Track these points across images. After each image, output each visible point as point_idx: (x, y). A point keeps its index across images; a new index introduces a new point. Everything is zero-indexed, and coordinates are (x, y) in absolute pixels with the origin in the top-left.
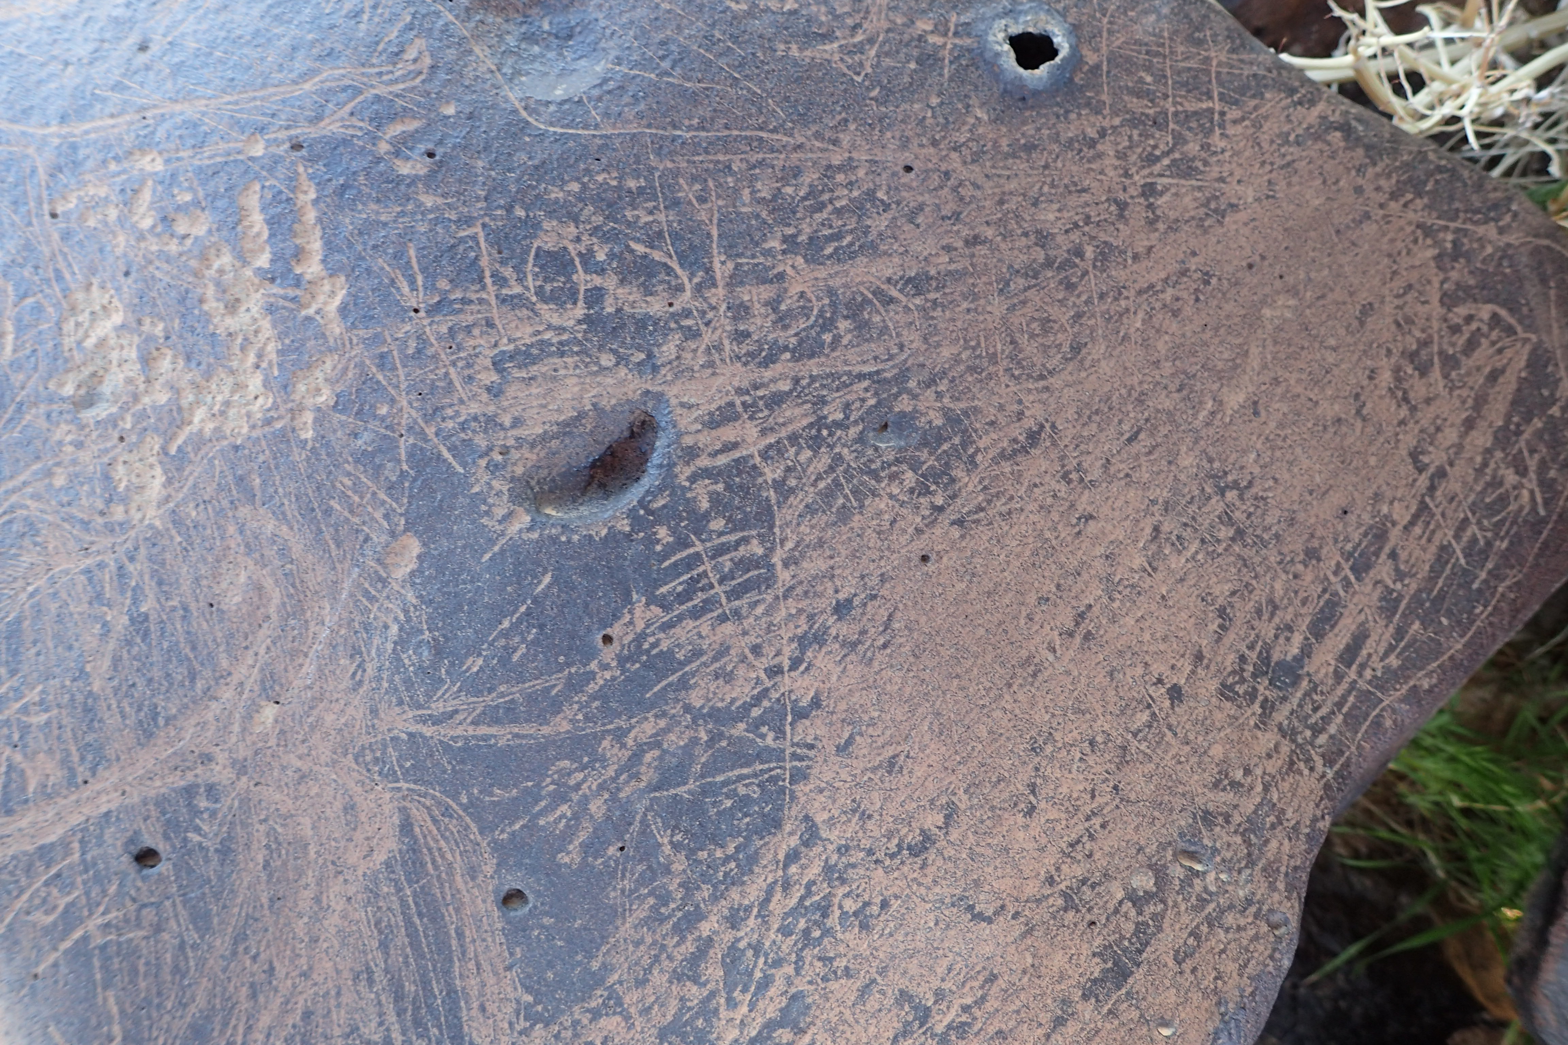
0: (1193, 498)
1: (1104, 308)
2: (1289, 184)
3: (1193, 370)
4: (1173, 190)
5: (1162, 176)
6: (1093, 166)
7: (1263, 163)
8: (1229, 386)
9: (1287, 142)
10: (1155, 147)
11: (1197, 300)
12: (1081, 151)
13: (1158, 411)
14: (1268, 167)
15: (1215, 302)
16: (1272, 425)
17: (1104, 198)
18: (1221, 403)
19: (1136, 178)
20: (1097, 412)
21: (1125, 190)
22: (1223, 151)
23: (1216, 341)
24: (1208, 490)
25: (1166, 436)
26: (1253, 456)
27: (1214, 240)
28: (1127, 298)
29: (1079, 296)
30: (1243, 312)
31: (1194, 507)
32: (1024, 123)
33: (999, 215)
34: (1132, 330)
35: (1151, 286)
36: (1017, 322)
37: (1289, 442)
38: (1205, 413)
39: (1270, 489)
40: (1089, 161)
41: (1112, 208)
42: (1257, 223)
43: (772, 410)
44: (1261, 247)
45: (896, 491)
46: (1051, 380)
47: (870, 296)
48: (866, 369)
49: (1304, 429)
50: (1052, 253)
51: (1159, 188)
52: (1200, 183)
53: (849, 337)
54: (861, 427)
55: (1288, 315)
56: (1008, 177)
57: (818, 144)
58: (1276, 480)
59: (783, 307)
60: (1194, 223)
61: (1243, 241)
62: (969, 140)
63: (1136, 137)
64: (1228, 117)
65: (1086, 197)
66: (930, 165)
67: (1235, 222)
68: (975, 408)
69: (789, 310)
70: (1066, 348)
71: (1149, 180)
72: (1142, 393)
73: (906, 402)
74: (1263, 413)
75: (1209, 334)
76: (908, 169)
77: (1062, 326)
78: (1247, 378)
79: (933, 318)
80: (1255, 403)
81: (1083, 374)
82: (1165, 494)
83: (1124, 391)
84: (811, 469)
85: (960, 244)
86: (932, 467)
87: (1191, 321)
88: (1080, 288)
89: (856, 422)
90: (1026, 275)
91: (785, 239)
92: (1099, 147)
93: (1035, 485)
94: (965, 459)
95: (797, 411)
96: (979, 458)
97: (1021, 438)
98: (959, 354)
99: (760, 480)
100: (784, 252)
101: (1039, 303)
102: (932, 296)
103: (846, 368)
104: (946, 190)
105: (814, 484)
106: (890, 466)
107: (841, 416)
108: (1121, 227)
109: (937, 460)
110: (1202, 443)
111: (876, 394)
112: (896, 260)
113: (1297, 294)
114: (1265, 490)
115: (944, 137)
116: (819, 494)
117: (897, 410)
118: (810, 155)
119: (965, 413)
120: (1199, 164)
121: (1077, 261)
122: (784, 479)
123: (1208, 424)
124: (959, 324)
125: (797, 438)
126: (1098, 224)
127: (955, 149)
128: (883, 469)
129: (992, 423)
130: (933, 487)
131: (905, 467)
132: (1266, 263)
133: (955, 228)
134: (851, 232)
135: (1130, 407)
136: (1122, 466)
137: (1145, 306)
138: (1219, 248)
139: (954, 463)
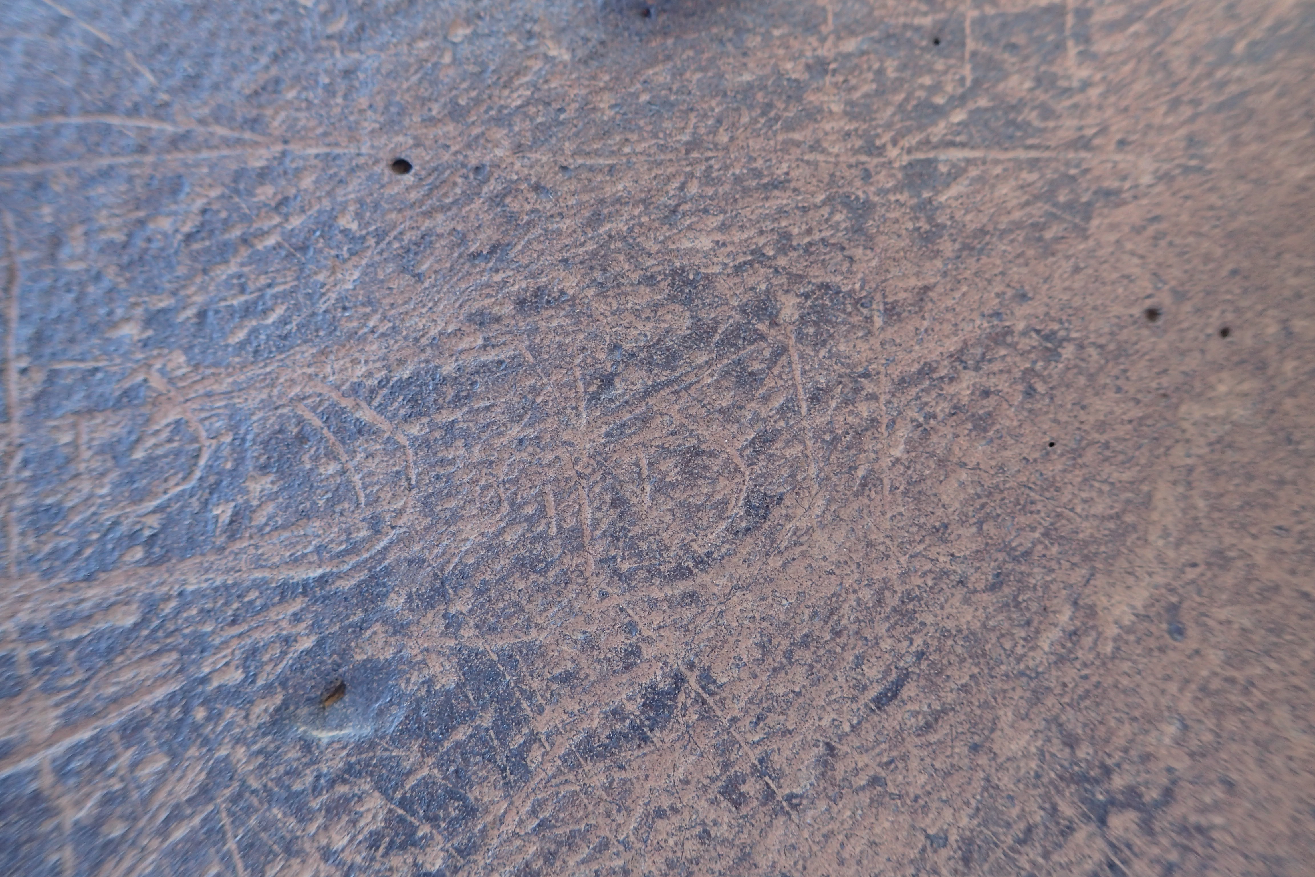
0: (1029, 830)
1: (820, 420)
2: (1236, 142)
3: (1024, 541)
4: (974, 172)
5: (952, 144)
6: (797, 136)
7: (1175, 104)
8: (1109, 573)
9: (1226, 58)
10: (936, 88)
11: (1030, 392)
12: (770, 106)
13: (945, 634)
14: (1186, 112)
15: (1071, 396)
16: (1215, 657)
17: (820, 198)
18: (1092, 612)
19: (893, 153)
20: (805, 642)
21: (867, 176)
22: (1086, 85)
23: (1077, 476)
24: (1067, 810)
25: (964, 688)
26: (1171, 730)
27: (1067, 266)
28: (873, 397)
29: (766, 399)
30: (1136, 413)
31: (1033, 853)
32: (652, 62)
33: (591, 246)
34: (886, 462)
35: (927, 370)
36: (628, 459)
37: (1258, 695)
38: (1055, 634)
39: (1217, 807)
40: (789, 127)
41: (838, 217)
42: (1163, 226)
43: (92, 672)
44: (1175, 274)
45: (340, 841)
46: (702, 578)
47: (318, 422)
48: (300, 574)
49: (1295, 664)
50: (707, 315)
51: (943, 169)
52: (1033, 154)
53: (270, 508)
54: (278, 699)
55: (1240, 412)
56: (611, 168)
57: (221, 131)
58: (1229, 785)
59: (139, 455)
60: (1020, 236)
61: (1132, 266)
62: (527, 103)
63: (891, 74)
64: (1098, 18)
65: (781, 199)
66: (446, 157)
67: (1113, 227)
68: (530, 646)
69: (150, 460)
70: (737, 510)
71: (921, 156)
72: (908, 597)
73: (380, 639)
74: (1193, 632)
75: (1054, 467)
76: (402, 166)
77: (727, 462)
78: (1149, 554)
79: (442, 462)
80: (1173, 609)
81: (775, 562)
82: (964, 821)
83: (866, 594)
84: (161, 796)
85: (508, 308)
86: (426, 782)
87: (1017, 438)
88: (770, 383)
89: (269, 689)
90: (649, 363)
91: (150, 320)
92: (811, 98)
93: (660, 814)
94: (501, 760)
95: (148, 670)
96: (536, 754)
97: (630, 707)
98: (500, 533)
99: (48, 826)
100: (145, 344)
101: (678, 419)
102: (445, 417)
103: (258, 574)
104: (477, 204)
105: (164, 831)
106: (332, 783)
107: (238, 676)
108: (858, 252)
109: (439, 765)
110: (1050, 701)
111: (316, 625)
112: (374, 348)
113: (1262, 367)
114: (1204, 810)
115: (477, 101)
116: (172, 852)
117: (360, 657)
118: (205, 154)
119: (509, 658)
120: (1033, 117)
121: (762, 327)
122: (98, 822)
123: (1061, 660)
124: (502, 472)
125: (137, 729)
126: (808, 248)
127: (498, 121)
128: (316, 790)
129: (567, 678)
130: (424, 830)
131: (366, 785)
132: (1187, 307)
133: (498, 278)
134: (285, 295)
135: (882, 628)
136: (862, 760)
137: (913, 413)
138: (1079, 282)
139: (476, 769)
